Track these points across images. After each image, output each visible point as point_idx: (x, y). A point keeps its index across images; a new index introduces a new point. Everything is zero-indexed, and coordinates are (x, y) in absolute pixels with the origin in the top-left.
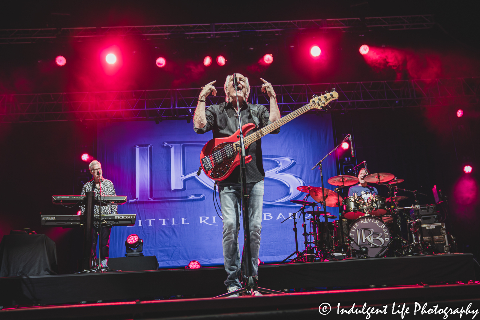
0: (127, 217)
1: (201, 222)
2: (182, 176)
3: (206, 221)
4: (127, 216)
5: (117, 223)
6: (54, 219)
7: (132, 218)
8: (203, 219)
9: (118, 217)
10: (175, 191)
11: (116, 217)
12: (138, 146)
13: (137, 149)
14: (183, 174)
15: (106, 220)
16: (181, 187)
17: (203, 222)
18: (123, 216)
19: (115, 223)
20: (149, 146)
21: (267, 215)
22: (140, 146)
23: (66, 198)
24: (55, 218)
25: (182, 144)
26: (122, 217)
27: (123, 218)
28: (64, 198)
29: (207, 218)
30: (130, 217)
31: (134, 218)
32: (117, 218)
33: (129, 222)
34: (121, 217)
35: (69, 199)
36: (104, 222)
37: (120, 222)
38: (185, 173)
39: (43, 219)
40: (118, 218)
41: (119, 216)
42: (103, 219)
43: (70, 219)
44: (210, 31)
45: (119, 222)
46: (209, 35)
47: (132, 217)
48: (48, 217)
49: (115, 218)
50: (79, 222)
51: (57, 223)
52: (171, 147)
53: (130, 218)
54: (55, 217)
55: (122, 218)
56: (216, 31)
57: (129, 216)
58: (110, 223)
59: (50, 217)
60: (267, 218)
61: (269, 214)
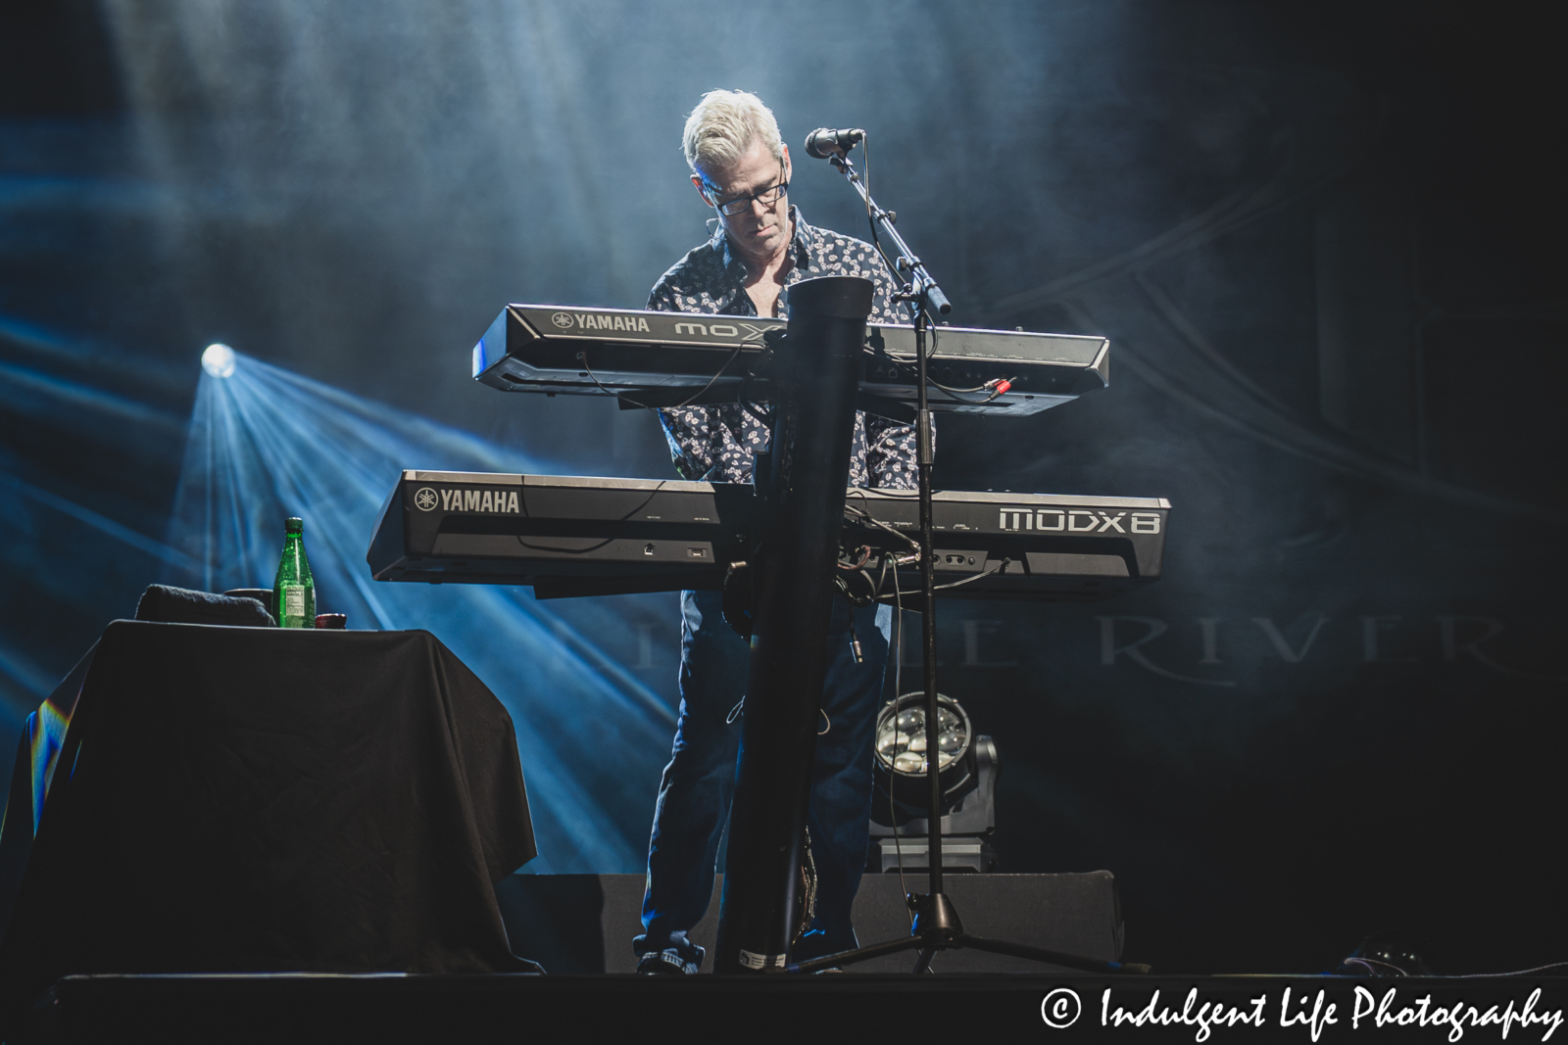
0: (1096, 521)
4: (1094, 509)
5: (1015, 567)
7: (1134, 530)
9: (1023, 517)
11: (1010, 516)
18: (1066, 508)
19: (994, 565)
23: (620, 332)
24: (514, 495)
26: (1062, 519)
27: (1070, 525)
28: (605, 331)
30: (1125, 523)
31: (1156, 530)
32: (1016, 526)
33: (1113, 566)
34: (1050, 520)
35: (643, 334)
36: (914, 552)
37: (1043, 563)
40: (1029, 526)
42: (902, 530)
45: (1029, 555)
47: (1135, 522)
48: (463, 485)
49: (1003, 525)
50: (708, 545)
51: (527, 539)
53: (1121, 530)
54: (520, 489)
57: (1112, 511)
58: (964, 566)
59: (482, 486)
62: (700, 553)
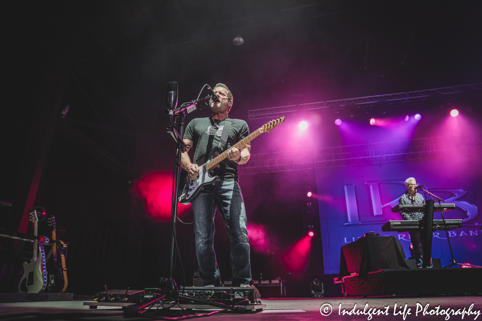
0: (455, 222)
1: (400, 238)
2: (380, 206)
3: (403, 238)
6: (400, 223)
7: (459, 222)
8: (401, 236)
10: (377, 216)
12: (345, 185)
13: (346, 188)
14: (381, 204)
15: (439, 225)
16: (381, 213)
17: (401, 239)
18: (452, 221)
20: (354, 185)
21: (451, 232)
22: (347, 185)
25: (378, 183)
29: (404, 236)
31: (461, 222)
33: (458, 226)
38: (383, 203)
39: (392, 223)
41: (449, 221)
43: (411, 224)
44: (405, 97)
45: (449, 226)
46: (404, 100)
48: (395, 222)
49: (446, 222)
52: (369, 185)
54: (401, 222)
55: (452, 223)
56: (410, 97)
57: (457, 221)
58: (442, 227)
59: (397, 222)
60: (452, 235)
61: (453, 232)
62: (417, 227)
